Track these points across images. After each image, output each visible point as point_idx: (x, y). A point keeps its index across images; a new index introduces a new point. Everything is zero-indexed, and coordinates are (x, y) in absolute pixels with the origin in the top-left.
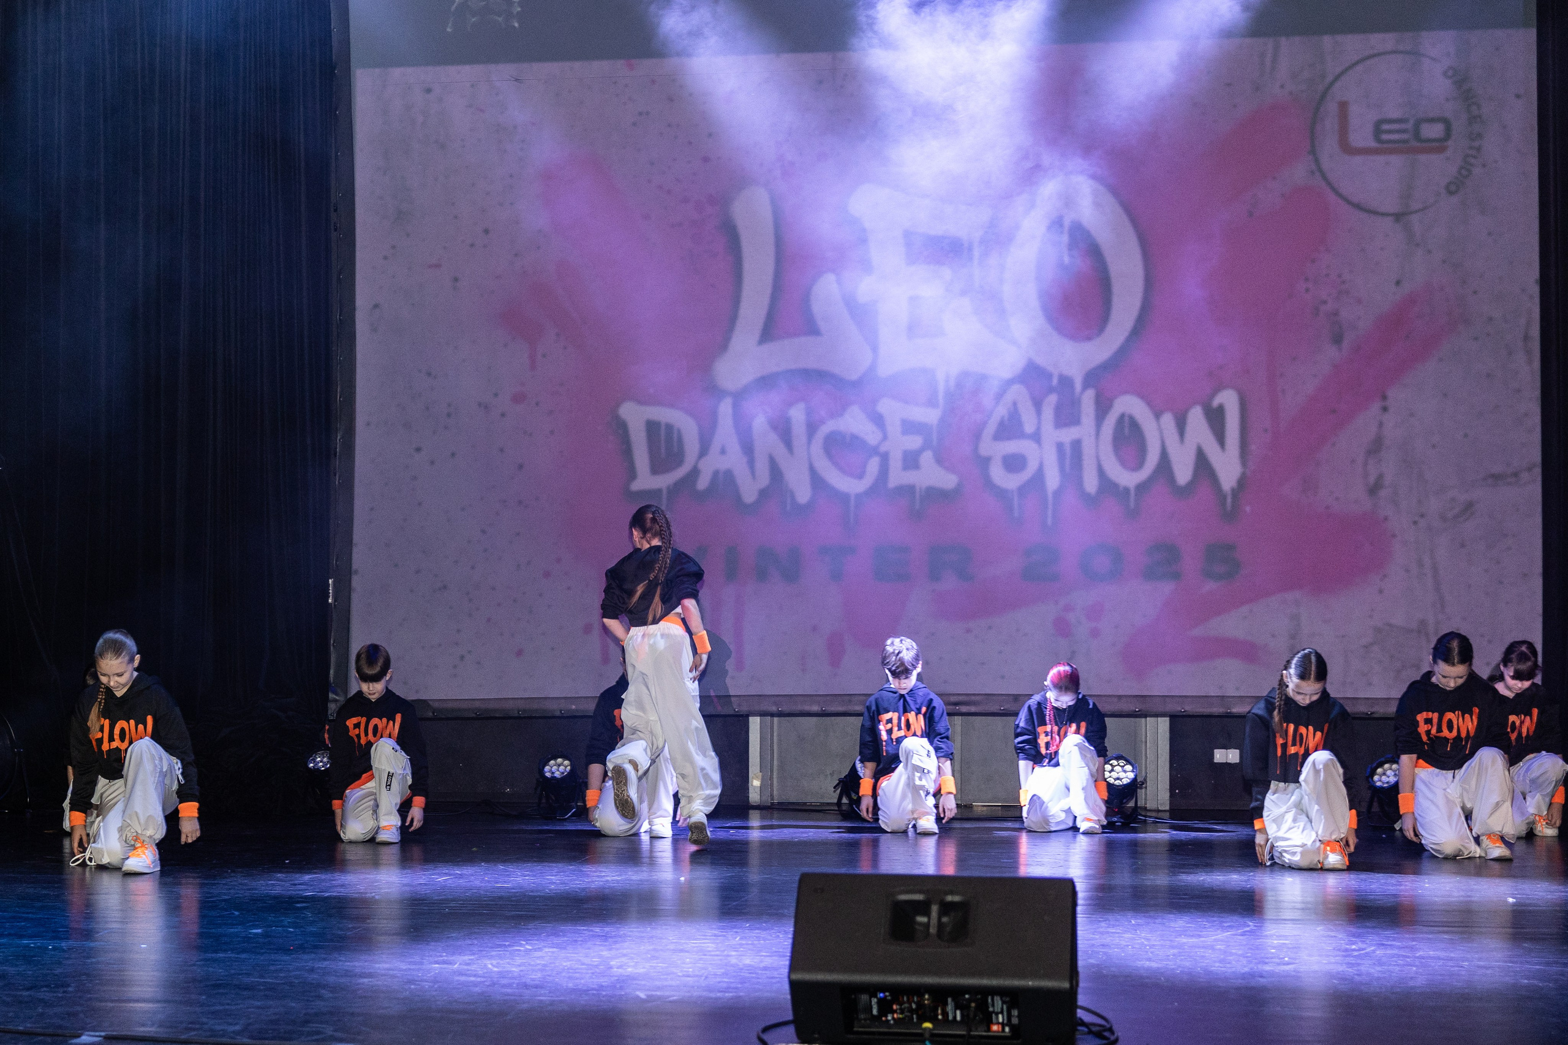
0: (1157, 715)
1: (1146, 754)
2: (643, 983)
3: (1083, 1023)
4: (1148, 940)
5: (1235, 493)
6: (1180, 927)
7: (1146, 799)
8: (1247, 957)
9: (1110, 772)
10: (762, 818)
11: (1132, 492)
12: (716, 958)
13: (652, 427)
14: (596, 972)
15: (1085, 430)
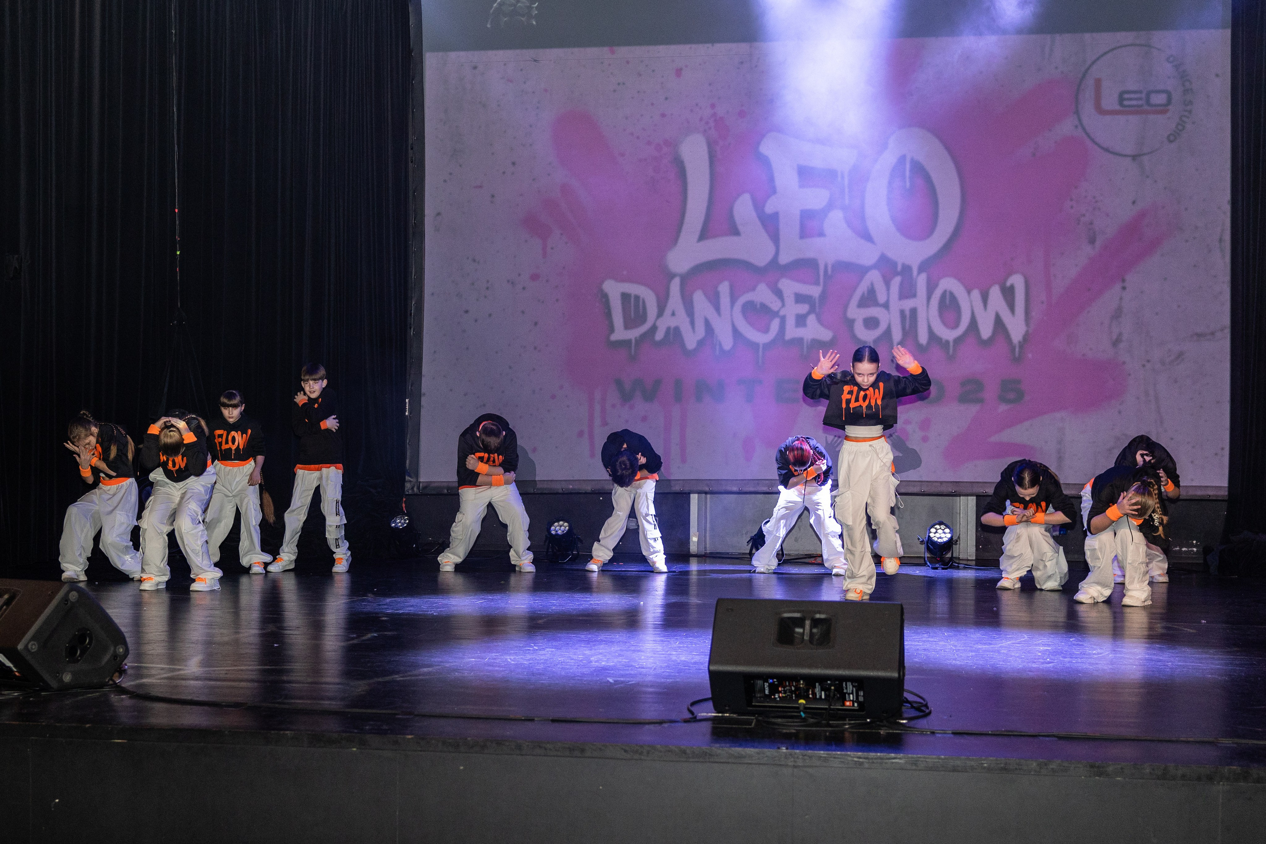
0: (967, 495)
1: (960, 521)
2: (612, 672)
3: (908, 702)
4: (955, 646)
5: (1021, 345)
6: (977, 638)
7: (959, 552)
8: (1022, 658)
9: (935, 533)
10: (699, 562)
11: (951, 344)
12: (662, 656)
13: (625, 297)
14: (581, 665)
15: (919, 302)
